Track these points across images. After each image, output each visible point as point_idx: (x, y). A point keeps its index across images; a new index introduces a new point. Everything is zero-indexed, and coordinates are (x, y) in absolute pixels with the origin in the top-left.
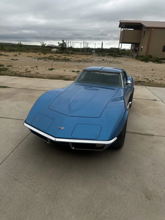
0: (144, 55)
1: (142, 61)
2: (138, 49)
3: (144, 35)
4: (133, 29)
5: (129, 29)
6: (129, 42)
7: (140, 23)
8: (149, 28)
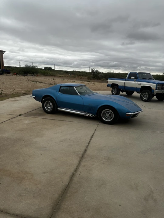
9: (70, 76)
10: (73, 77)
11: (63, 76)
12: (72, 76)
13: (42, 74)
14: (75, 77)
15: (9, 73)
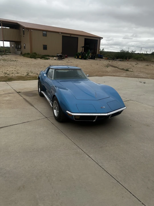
0: (29, 52)
1: (31, 58)
2: (21, 47)
3: (24, 34)
4: (9, 28)
5: (7, 28)
6: (7, 40)
7: (17, 23)
8: (28, 29)
15: (102, 58)
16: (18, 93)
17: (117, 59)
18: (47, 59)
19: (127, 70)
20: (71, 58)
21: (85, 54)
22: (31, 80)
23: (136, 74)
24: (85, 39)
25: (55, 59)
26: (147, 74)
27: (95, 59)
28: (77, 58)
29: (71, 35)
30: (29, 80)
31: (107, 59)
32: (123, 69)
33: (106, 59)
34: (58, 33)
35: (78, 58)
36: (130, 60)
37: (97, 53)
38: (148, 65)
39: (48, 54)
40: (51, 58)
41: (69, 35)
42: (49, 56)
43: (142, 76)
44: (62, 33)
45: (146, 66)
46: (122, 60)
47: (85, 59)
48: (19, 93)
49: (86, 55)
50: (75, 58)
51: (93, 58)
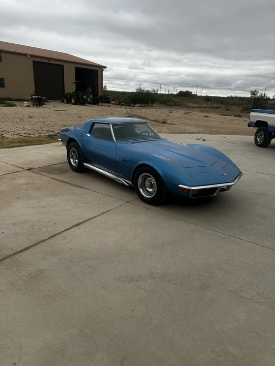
9: (209, 106)
10: (215, 108)
11: (195, 106)
12: (215, 105)
13: (162, 103)
14: (217, 108)
15: (109, 102)
16: (27, 170)
17: (136, 104)
18: (13, 105)
19: (164, 122)
20: (53, 102)
21: (82, 96)
22: (21, 146)
23: (182, 128)
24: (76, 68)
25: (28, 106)
26: (197, 126)
27: (100, 104)
28: (67, 103)
29: (49, 61)
30: (18, 146)
31: (119, 105)
32: (156, 121)
33: (117, 104)
34: (25, 55)
35: (69, 102)
36: (154, 105)
37: (100, 94)
38: (187, 113)
39: (9, 97)
40: (17, 103)
41: (46, 61)
42: (10, 99)
43: (192, 131)
44: (31, 56)
45: (186, 115)
46: (143, 105)
47: (83, 104)
48: (30, 169)
49: (85, 97)
50: (63, 102)
51: (95, 102)
